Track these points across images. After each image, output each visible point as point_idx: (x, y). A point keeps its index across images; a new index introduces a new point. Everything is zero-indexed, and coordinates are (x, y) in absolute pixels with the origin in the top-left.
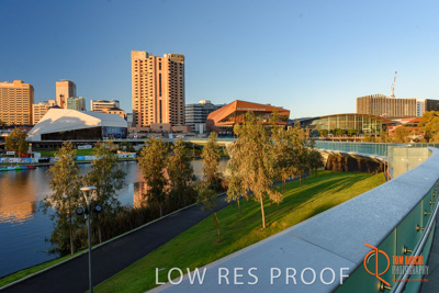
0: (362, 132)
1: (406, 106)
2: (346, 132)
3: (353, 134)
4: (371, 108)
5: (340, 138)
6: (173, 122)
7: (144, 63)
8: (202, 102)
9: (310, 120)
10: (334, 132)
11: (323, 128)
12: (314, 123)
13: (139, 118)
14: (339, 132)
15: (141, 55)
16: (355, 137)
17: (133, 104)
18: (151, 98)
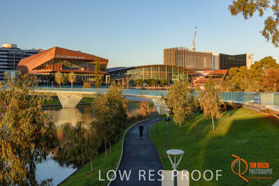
0: (172, 82)
1: (205, 59)
2: (159, 82)
3: (165, 84)
4: (176, 59)
5: (154, 87)
8: (5, 45)
9: (125, 70)
10: (149, 82)
11: (138, 78)
12: (129, 72)
14: (153, 82)
16: (166, 87)
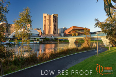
6: (54, 33)
7: (46, 17)
13: (45, 32)
15: (46, 15)
17: (44, 28)
18: (48, 26)
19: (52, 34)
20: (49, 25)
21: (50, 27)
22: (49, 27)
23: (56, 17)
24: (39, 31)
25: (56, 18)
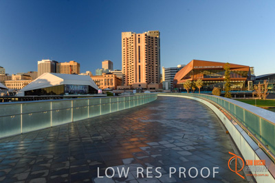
6: (149, 81)
7: (129, 40)
13: (126, 78)
15: (128, 35)
18: (132, 64)
19: (143, 84)
20: (134, 61)
21: (138, 64)
22: (134, 67)
23: (154, 39)
24: (110, 75)
25: (154, 42)
